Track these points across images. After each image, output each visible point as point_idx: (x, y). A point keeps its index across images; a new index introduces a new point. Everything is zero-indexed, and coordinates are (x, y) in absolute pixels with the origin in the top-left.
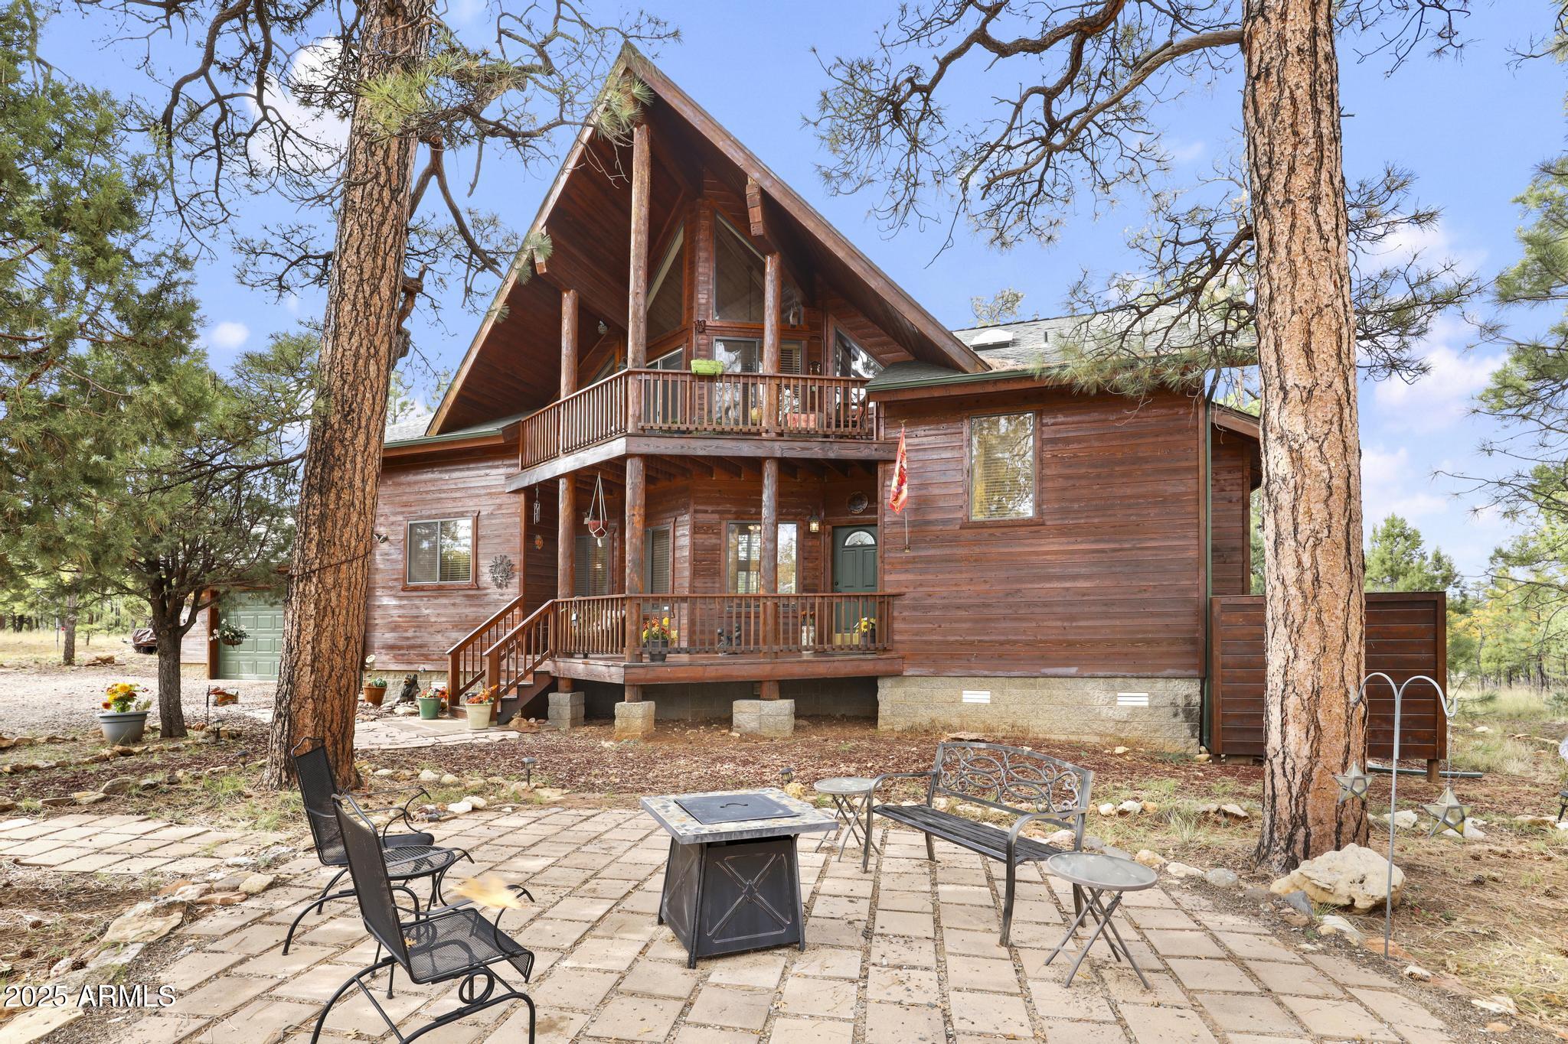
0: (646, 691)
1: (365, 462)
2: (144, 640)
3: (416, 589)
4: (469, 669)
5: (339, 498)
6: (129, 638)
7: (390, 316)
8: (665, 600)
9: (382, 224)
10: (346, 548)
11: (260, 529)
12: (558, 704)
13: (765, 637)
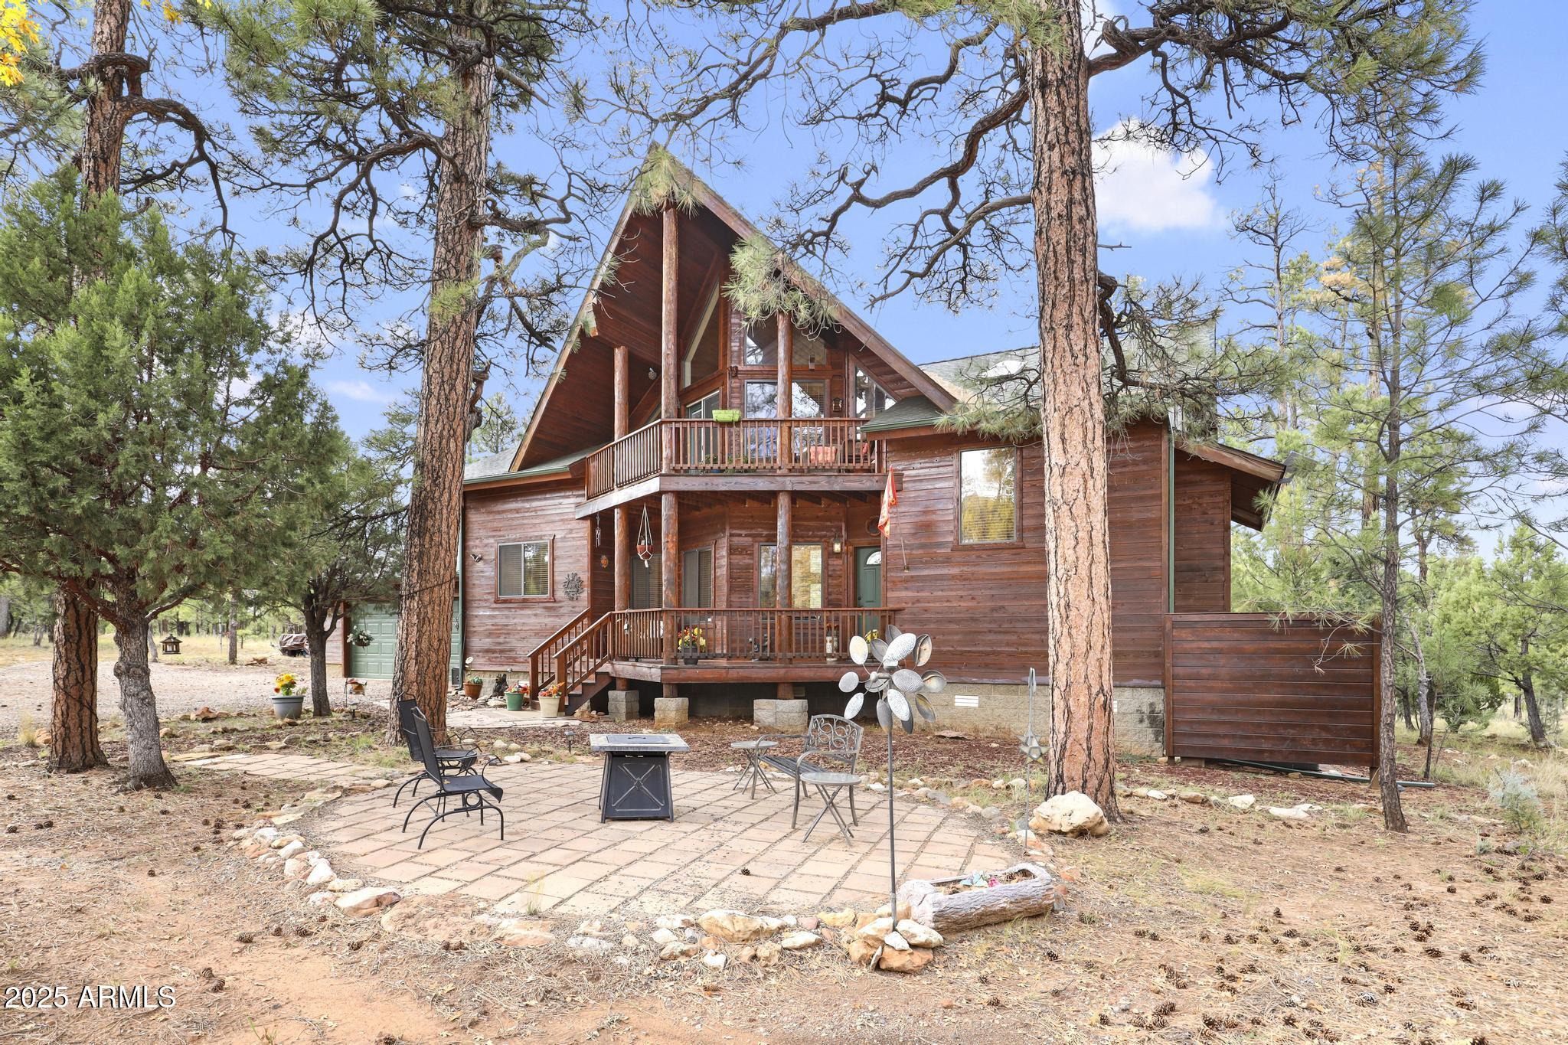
0: (681, 689)
1: (449, 513)
2: (289, 644)
3: (505, 601)
4: (546, 670)
5: (431, 540)
6: (277, 644)
7: (464, 405)
8: (710, 613)
9: (456, 339)
10: (437, 576)
11: (381, 554)
12: (615, 700)
13: (780, 646)
